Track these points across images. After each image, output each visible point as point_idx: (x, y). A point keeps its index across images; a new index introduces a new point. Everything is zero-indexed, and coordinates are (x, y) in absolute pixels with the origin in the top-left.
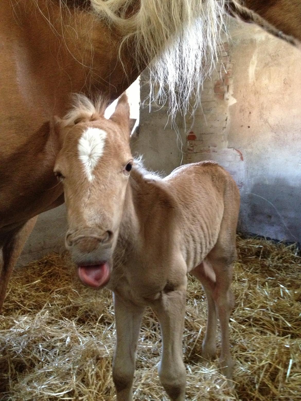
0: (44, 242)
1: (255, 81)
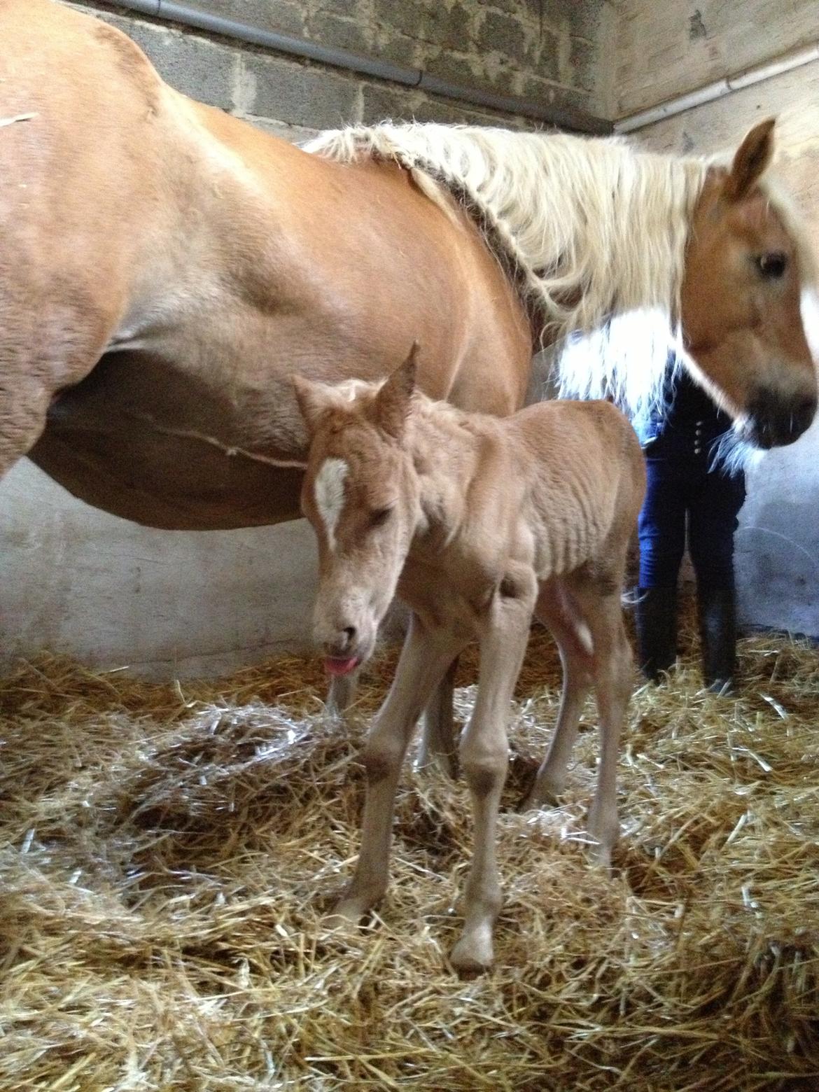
0: (267, 629)
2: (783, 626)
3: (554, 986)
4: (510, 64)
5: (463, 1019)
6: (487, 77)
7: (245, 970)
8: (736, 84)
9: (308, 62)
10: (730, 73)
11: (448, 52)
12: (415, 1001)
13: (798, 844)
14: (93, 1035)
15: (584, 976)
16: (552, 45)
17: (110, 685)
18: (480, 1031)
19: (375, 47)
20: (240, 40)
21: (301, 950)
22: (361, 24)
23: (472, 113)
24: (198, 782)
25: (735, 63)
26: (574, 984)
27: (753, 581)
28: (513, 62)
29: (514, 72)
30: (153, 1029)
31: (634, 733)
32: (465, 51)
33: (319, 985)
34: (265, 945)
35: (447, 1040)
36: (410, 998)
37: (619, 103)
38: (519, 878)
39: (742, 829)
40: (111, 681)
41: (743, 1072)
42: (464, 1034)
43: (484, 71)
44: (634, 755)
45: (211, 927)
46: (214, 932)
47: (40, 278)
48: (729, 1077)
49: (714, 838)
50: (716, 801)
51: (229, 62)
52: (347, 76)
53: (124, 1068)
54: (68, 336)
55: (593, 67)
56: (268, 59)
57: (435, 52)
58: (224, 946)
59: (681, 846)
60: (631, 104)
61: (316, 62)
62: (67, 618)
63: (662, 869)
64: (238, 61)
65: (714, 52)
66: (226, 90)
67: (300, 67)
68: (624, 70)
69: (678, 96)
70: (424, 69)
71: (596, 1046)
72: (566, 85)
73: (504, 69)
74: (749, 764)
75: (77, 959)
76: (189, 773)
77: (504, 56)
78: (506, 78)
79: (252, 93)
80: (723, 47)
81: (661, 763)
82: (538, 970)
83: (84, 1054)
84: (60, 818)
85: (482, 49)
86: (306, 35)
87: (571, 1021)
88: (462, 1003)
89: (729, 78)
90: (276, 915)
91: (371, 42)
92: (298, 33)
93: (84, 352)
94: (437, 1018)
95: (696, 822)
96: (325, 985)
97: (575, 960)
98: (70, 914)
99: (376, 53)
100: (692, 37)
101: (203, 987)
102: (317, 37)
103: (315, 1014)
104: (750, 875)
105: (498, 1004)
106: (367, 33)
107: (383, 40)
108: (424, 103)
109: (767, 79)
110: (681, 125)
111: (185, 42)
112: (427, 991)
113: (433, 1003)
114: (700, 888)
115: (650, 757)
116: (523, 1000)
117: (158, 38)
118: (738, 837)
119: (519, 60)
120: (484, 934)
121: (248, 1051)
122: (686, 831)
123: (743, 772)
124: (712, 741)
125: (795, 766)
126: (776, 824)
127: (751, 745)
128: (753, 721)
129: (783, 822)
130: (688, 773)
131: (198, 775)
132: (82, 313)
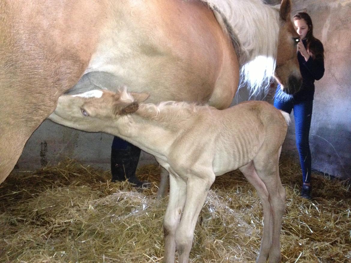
1: (327, 41)
2: (321, 170)
24: (110, 221)
39: (301, 258)
47: (59, 50)
50: (293, 246)
54: (68, 71)
74: (306, 228)
76: (108, 216)
84: (63, 226)
93: (74, 76)
118: (298, 260)
123: (303, 232)
124: (293, 219)
125: (321, 231)
126: (313, 258)
127: (307, 222)
128: (308, 207)
129: (316, 257)
130: (284, 231)
131: (110, 218)
132: (75, 62)
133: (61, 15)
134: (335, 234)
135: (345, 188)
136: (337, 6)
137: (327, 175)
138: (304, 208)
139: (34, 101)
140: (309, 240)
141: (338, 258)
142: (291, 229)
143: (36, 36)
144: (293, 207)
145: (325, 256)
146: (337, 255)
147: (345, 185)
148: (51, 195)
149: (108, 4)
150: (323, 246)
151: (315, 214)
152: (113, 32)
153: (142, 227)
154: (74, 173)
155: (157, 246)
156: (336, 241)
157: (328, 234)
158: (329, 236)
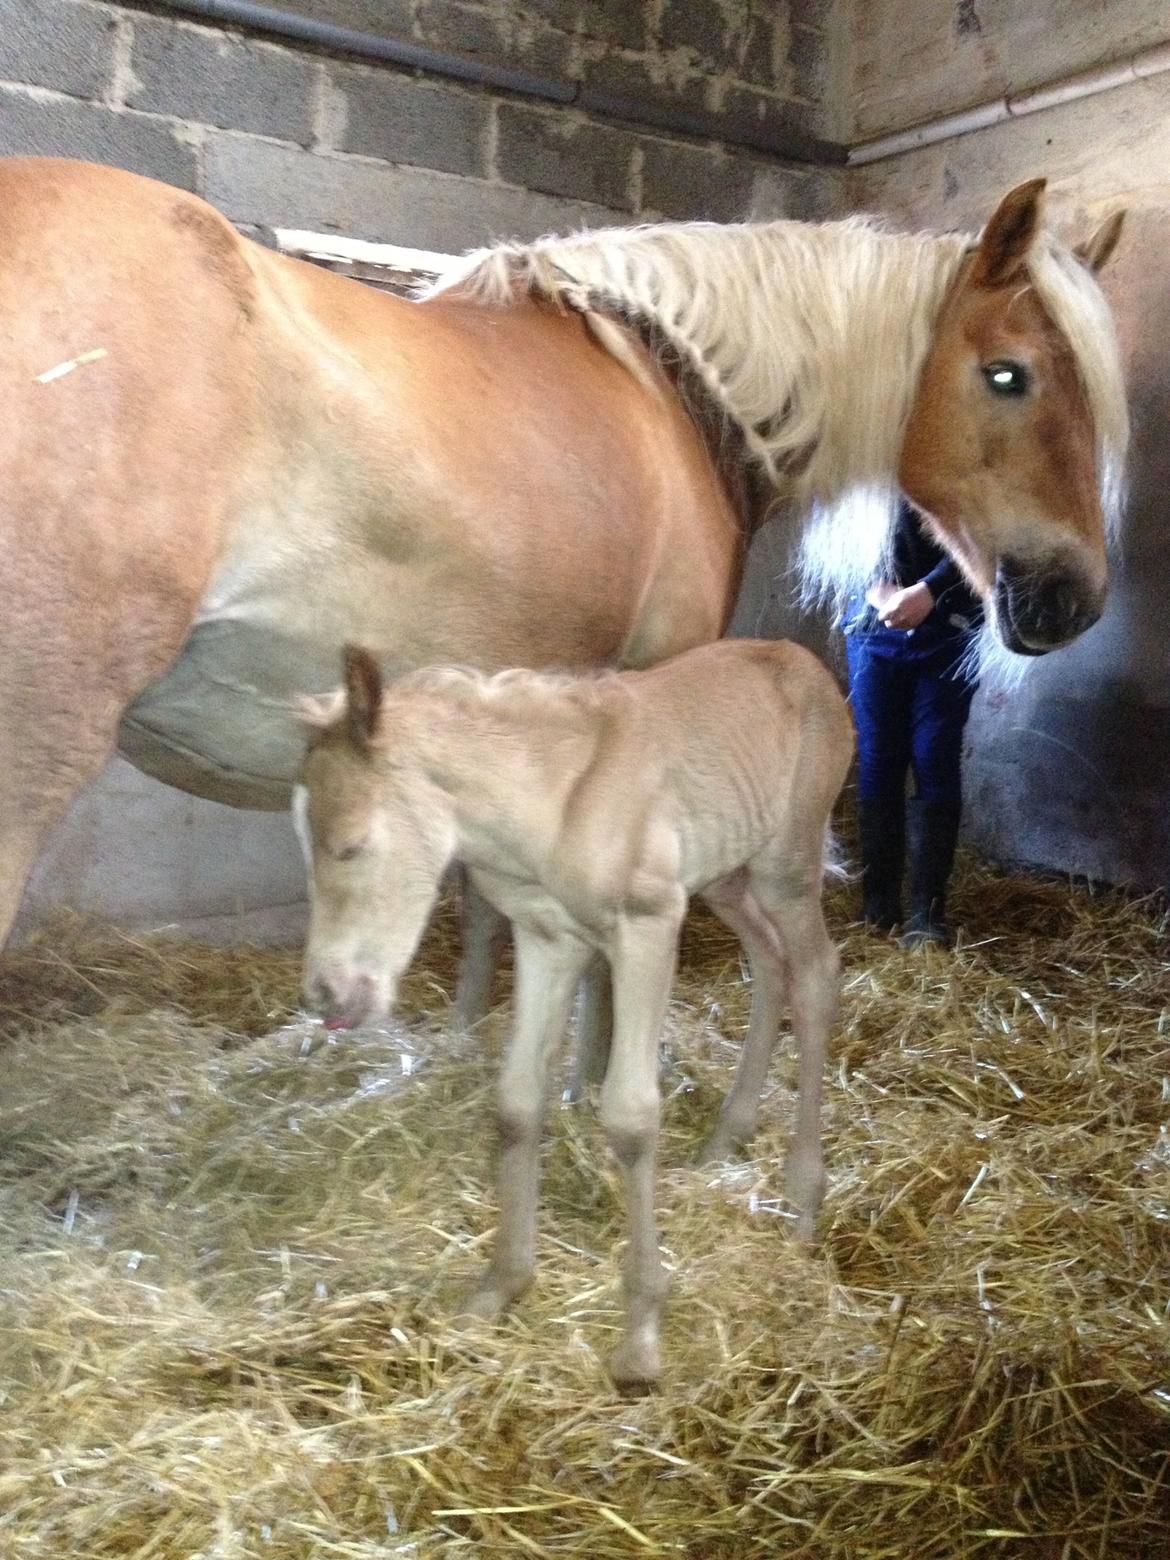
2: (1058, 865)
3: (737, 1412)
4: (705, 66)
5: (624, 1455)
6: (672, 87)
7: (354, 1390)
8: (1017, 109)
9: (419, 73)
10: (1012, 90)
11: (616, 51)
12: (564, 1431)
13: (1052, 1209)
14: (175, 1488)
15: (773, 1399)
16: (764, 35)
17: (154, 952)
18: (645, 1470)
19: (514, 47)
20: (326, 45)
21: (423, 1359)
22: (494, 15)
23: (649, 138)
24: (286, 1126)
25: (1019, 76)
26: (761, 1408)
27: (1021, 801)
28: (709, 62)
29: (709, 77)
30: (247, 1475)
31: (852, 1038)
32: (642, 48)
33: (447, 1411)
34: (379, 1355)
35: (604, 1482)
36: (560, 1426)
37: (856, 118)
38: (696, 1262)
39: (982, 1185)
40: (158, 945)
41: (959, 1529)
42: (624, 1475)
43: (668, 78)
44: (849, 1071)
45: (312, 1331)
46: (317, 1338)
48: (943, 1534)
49: (946, 1196)
50: (951, 1145)
51: (310, 76)
52: (474, 91)
53: (213, 1526)
55: (821, 68)
56: (364, 71)
57: (598, 51)
58: (328, 1356)
59: (903, 1210)
60: (873, 121)
61: (431, 73)
62: (96, 862)
63: (878, 1239)
64: (323, 76)
65: (990, 58)
66: (304, 116)
67: (408, 79)
68: (865, 70)
69: (938, 117)
70: (583, 77)
71: (785, 1495)
72: (783, 93)
73: (695, 73)
74: (999, 1085)
75: (144, 1377)
76: (275, 1111)
77: (694, 53)
78: (698, 86)
79: (341, 121)
80: (1002, 50)
81: (883, 1085)
82: (718, 1390)
83: (165, 1512)
84: (107, 1168)
85: (665, 44)
86: (418, 33)
87: (756, 1458)
88: (623, 1433)
89: (1009, 99)
90: (390, 1313)
91: (509, 41)
92: (406, 32)
94: (592, 1453)
95: (925, 1177)
96: (455, 1410)
97: (763, 1376)
98: (136, 1320)
99: (516, 59)
100: (961, 32)
101: (304, 1412)
102: (433, 35)
103: (444, 1452)
104: (988, 1250)
105: (667, 1434)
106: (503, 28)
107: (526, 38)
108: (583, 128)
109: (1063, 105)
110: (941, 161)
111: (248, 51)
112: (581, 1414)
113: (588, 1432)
114: (925, 1265)
115: (870, 1075)
116: (698, 1429)
117: (210, 47)
118: (975, 1196)
119: (717, 59)
120: (649, 1336)
121: (362, 1500)
122: (910, 1189)
123: (989, 1098)
124: (950, 1055)
125: (1057, 1088)
126: (1024, 1180)
127: (1001, 1060)
128: (1010, 1010)
129: (1033, 1175)
130: (918, 1099)
131: (286, 1115)
132: (165, 599)
133: (108, 448)
134: (1102, 1094)
135: (1153, 926)
136: (1070, 220)
137: (1081, 879)
138: (996, 1012)
139: (47, 739)
140: (1008, 1122)
141: (1109, 1172)
142: (946, 1090)
143: (38, 528)
144: (950, 1015)
145: (1067, 1171)
146: (1107, 1160)
147: (1152, 913)
148: (34, 1056)
149: (249, 389)
150: (1061, 1136)
151: (1037, 1034)
152: (275, 480)
153: (408, 1137)
154: (97, 966)
155: (467, 1197)
156: (1105, 1120)
157: (1078, 1098)
158: (1083, 1104)
